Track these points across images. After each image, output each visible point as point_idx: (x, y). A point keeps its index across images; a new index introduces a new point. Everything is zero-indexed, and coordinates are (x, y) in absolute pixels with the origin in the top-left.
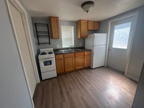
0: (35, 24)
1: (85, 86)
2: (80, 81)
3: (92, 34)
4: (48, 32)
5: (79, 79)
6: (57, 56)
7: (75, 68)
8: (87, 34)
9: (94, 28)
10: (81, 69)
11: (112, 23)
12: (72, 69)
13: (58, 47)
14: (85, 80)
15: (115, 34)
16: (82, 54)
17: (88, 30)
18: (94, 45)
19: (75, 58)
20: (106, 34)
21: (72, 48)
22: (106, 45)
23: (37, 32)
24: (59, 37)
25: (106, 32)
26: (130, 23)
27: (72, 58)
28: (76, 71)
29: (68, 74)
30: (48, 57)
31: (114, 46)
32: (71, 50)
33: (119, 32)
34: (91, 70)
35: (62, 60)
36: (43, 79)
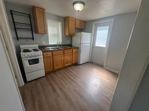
0: (11, 11)
1: (75, 80)
2: (70, 76)
3: (80, 33)
4: (31, 24)
5: (69, 75)
6: (45, 54)
7: (64, 65)
8: (75, 32)
9: (81, 27)
10: (70, 66)
11: (95, 24)
12: (61, 66)
13: (44, 44)
14: (75, 75)
15: (97, 34)
16: (70, 51)
17: (75, 28)
18: (82, 43)
19: (64, 55)
20: (91, 34)
21: (60, 45)
22: (91, 43)
23: (14, 22)
24: (45, 32)
25: (91, 32)
26: (108, 27)
27: (61, 55)
28: (65, 68)
29: (57, 72)
30: (34, 54)
31: (97, 45)
32: (59, 47)
33: (100, 33)
34: (79, 66)
35: (50, 58)
36: (28, 81)
